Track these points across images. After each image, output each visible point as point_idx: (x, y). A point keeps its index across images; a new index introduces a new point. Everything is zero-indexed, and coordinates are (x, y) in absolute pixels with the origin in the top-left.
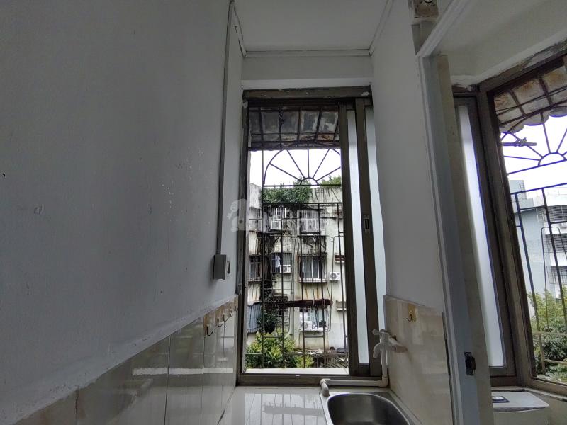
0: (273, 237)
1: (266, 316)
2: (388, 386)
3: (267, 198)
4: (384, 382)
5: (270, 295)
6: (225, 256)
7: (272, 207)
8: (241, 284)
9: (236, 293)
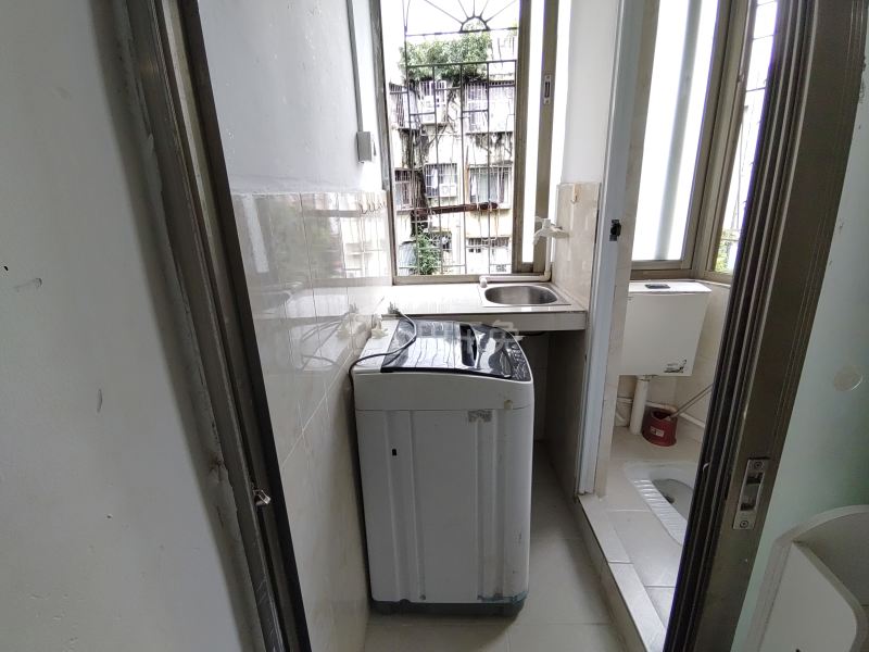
0: (427, 137)
1: (422, 259)
2: (550, 280)
3: (413, 62)
4: (546, 276)
5: (426, 231)
6: (369, 134)
7: (422, 80)
8: (388, 178)
9: (383, 188)
